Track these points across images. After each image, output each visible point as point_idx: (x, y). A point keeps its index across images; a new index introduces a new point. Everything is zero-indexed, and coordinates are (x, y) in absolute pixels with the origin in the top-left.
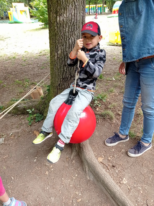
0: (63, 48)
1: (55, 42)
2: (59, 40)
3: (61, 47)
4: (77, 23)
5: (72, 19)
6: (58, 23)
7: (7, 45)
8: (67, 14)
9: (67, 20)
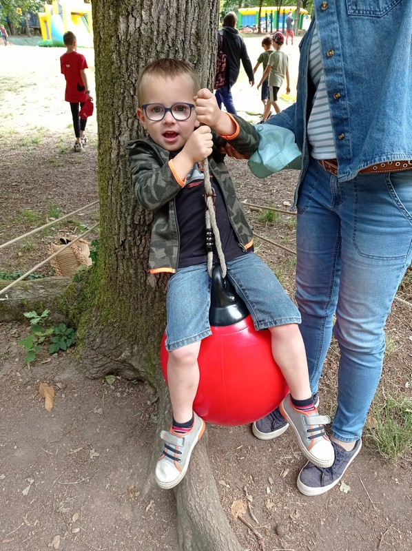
0: (136, 124)
1: (112, 105)
2: (124, 97)
3: (130, 121)
4: (188, 43)
5: (168, 30)
6: (120, 42)
7: (23, 105)
8: (151, 12)
9: (152, 32)
